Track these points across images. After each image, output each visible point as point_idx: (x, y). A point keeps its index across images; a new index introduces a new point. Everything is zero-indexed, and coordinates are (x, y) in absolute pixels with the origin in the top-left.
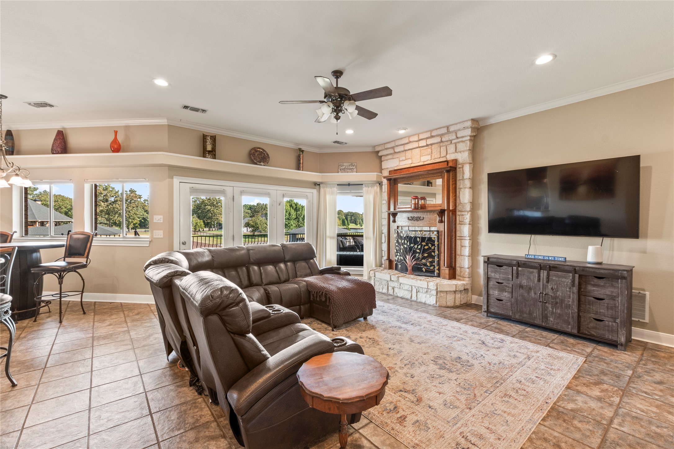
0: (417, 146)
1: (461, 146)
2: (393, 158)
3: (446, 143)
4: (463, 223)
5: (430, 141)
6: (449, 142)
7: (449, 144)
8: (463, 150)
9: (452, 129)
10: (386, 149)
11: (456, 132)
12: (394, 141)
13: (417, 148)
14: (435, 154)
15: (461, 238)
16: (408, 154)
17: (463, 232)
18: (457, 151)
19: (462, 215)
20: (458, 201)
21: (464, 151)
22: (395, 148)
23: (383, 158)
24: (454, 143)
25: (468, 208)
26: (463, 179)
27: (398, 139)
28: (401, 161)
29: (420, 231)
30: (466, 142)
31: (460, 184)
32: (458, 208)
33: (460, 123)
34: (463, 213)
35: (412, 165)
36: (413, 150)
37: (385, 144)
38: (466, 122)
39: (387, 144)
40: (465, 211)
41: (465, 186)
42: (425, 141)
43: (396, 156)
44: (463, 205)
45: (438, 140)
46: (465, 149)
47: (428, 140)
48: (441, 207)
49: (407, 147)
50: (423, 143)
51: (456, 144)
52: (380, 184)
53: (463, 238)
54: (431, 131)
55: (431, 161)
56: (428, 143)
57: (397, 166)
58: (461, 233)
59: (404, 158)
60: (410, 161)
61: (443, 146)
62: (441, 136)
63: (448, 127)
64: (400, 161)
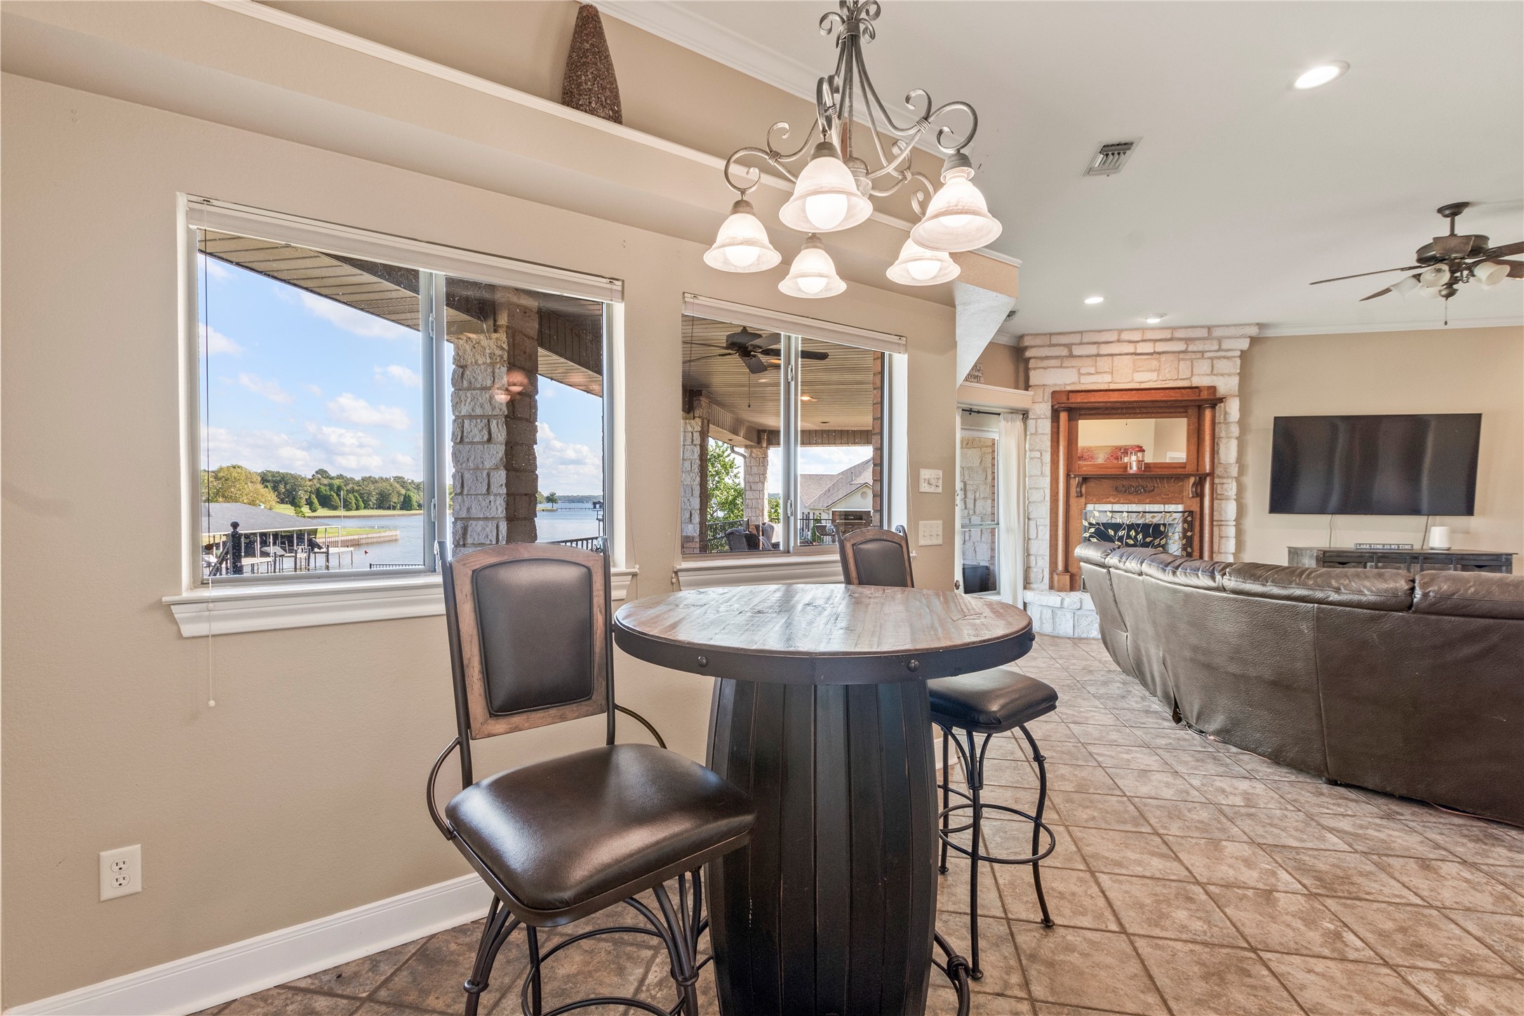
0: (1133, 351)
1: (1222, 365)
2: (1061, 367)
3: (1194, 356)
4: (1224, 497)
5: (1161, 347)
6: (1199, 355)
7: (1199, 358)
8: (1227, 372)
9: (1217, 333)
10: (1051, 345)
11: (1220, 340)
12: (1081, 332)
13: (1132, 354)
14: (1167, 371)
15: (1220, 523)
16: (1104, 364)
17: (1226, 512)
18: (1215, 372)
19: (1223, 484)
20: (1216, 461)
21: (1229, 375)
22: (1073, 347)
23: (1032, 364)
24: (1209, 358)
25: (1234, 471)
26: (1227, 423)
27: (1091, 331)
28: (1084, 374)
29: (1127, 512)
30: (1234, 359)
31: (1222, 431)
32: (1218, 471)
33: (1235, 325)
34: (1225, 481)
35: (1113, 387)
36: (1116, 358)
37: (1051, 334)
38: (1248, 327)
39: (1059, 336)
40: (1228, 477)
41: (1230, 435)
42: (1151, 344)
43: (1074, 362)
44: (1226, 467)
45: (1180, 346)
46: (1233, 371)
47: (1157, 344)
48: (1185, 468)
49: (1105, 350)
50: (1148, 348)
51: (1212, 359)
52: (1023, 415)
53: (1223, 523)
54: (1174, 329)
55: (1159, 382)
56: (1158, 350)
57: (1074, 383)
58: (1220, 514)
59: (1092, 370)
60: (1107, 378)
61: (1183, 359)
62: (1188, 340)
63: (1209, 328)
64: (1080, 374)
